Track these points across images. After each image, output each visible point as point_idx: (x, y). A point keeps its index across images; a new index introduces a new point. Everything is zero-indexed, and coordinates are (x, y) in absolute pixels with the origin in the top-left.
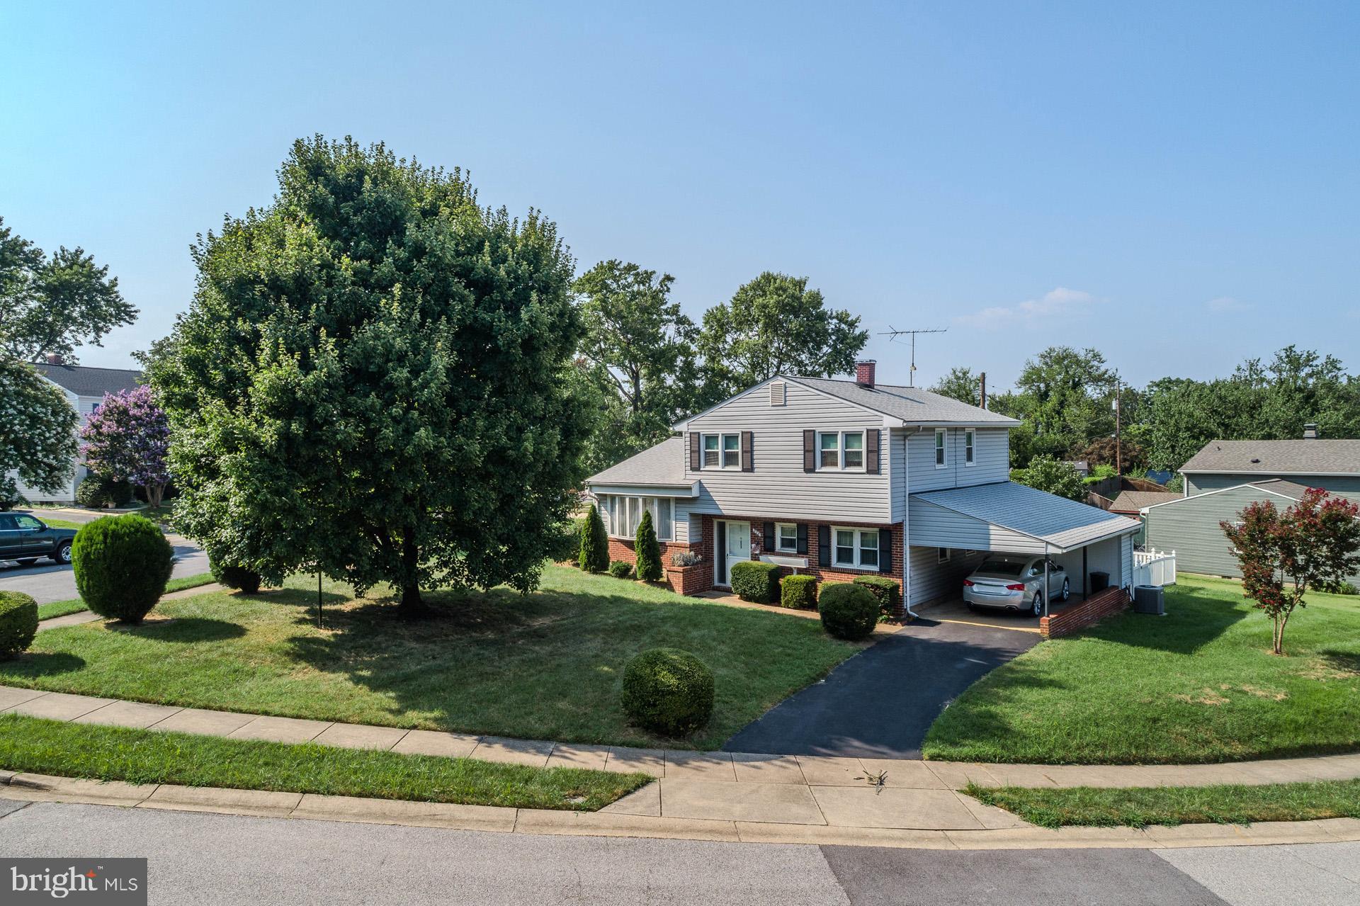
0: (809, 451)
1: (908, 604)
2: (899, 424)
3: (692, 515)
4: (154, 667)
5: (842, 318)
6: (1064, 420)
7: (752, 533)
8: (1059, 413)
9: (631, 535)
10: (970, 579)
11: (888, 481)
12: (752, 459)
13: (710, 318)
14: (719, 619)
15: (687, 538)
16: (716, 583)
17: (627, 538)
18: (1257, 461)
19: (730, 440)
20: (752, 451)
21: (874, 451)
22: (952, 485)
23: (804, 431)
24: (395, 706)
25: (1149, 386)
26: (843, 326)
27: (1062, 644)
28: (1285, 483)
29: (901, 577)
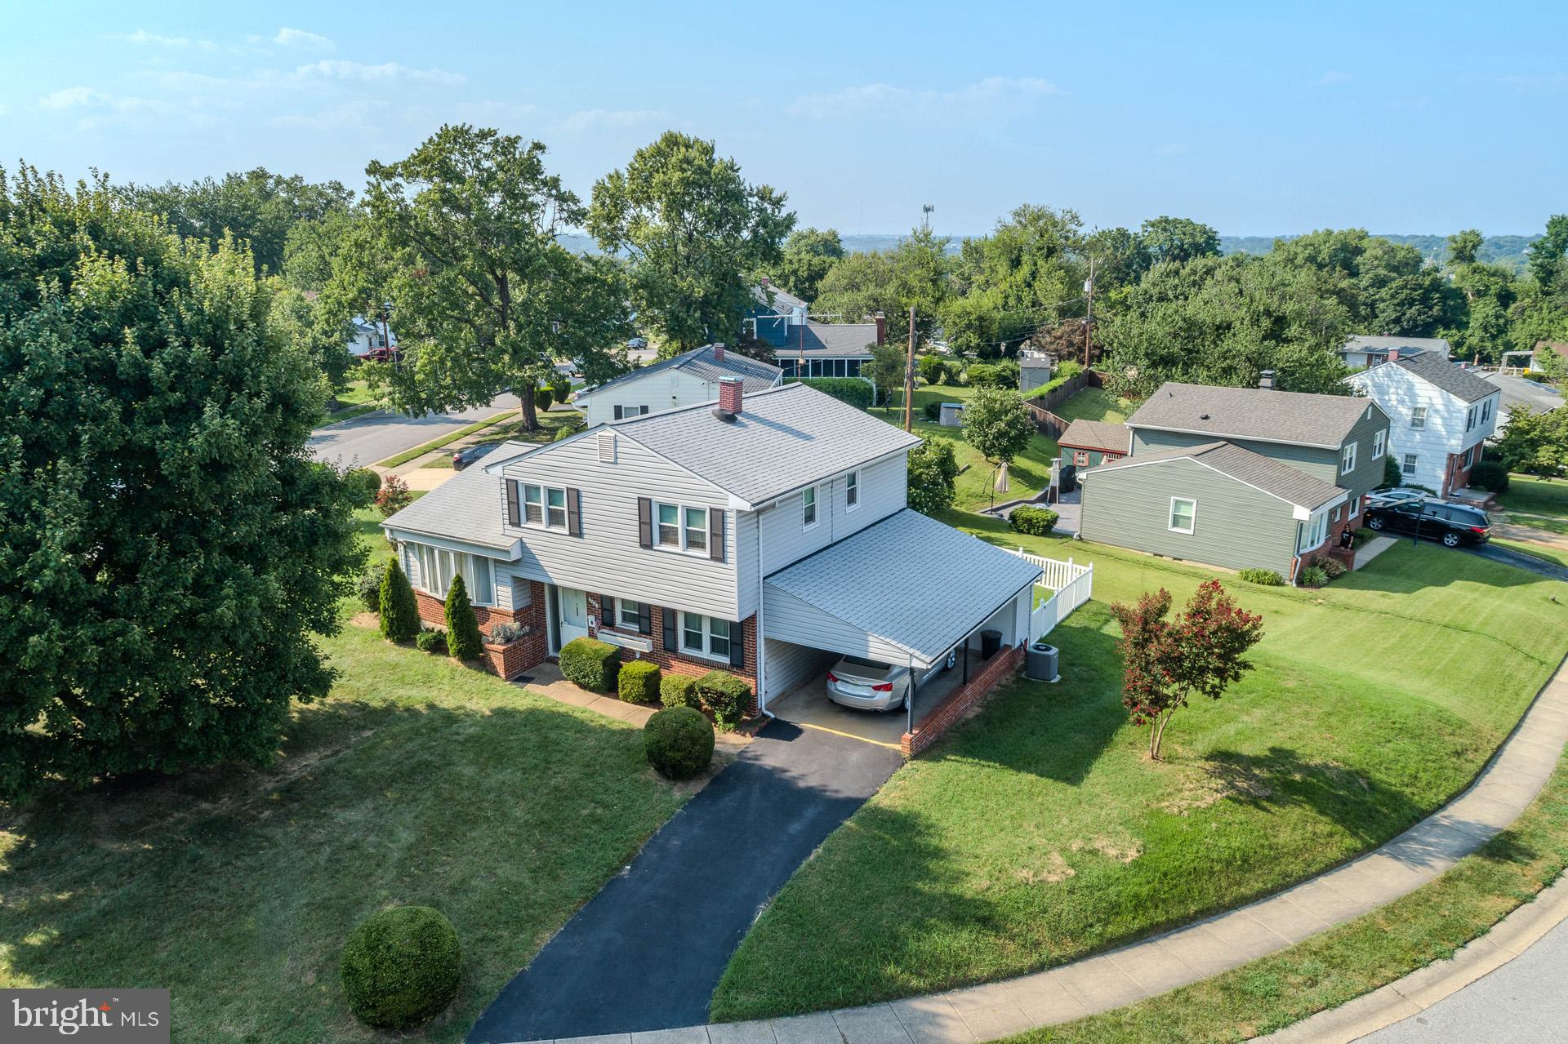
0: (645, 522)
1: (762, 702)
2: (746, 507)
3: (514, 578)
5: (764, 195)
6: (1035, 294)
7: (588, 603)
8: (1029, 285)
9: (445, 590)
10: (835, 673)
11: (735, 572)
12: (580, 523)
13: (600, 190)
14: (534, 738)
15: (511, 604)
16: (551, 653)
17: (439, 596)
18: (1206, 418)
19: (553, 494)
20: (579, 513)
21: (719, 534)
22: (828, 542)
23: (639, 499)
25: (1143, 226)
26: (766, 205)
27: (923, 766)
28: (1231, 447)
29: (754, 675)
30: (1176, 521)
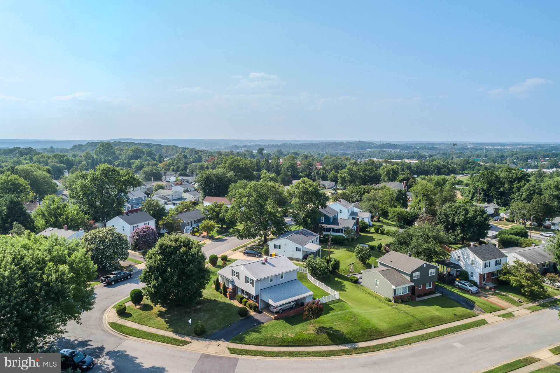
0: (246, 279)
1: (259, 308)
2: (256, 280)
3: (232, 284)
4: (140, 316)
7: (241, 290)
11: (255, 289)
12: (239, 277)
15: (231, 288)
17: (222, 284)
18: (391, 261)
19: (237, 273)
21: (253, 283)
22: (276, 284)
23: (245, 276)
24: (168, 327)
28: (393, 269)
29: (258, 304)
30: (376, 285)
